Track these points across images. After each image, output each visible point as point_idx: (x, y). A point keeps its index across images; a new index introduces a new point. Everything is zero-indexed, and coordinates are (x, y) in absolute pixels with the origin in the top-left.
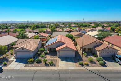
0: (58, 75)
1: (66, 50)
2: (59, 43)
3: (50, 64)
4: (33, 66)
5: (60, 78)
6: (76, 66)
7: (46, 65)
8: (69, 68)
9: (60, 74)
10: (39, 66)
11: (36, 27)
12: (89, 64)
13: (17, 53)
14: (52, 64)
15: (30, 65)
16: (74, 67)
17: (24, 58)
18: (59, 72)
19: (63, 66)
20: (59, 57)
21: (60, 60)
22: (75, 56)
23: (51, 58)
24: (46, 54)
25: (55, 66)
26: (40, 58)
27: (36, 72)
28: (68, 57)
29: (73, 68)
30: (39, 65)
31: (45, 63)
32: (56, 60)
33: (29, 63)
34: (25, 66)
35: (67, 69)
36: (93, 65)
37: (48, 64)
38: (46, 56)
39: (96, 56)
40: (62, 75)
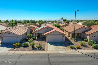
0: (48, 59)
1: (55, 34)
2: (48, 29)
3: (38, 48)
4: (19, 50)
5: (50, 63)
6: (68, 50)
7: (34, 49)
8: (60, 52)
9: (50, 58)
10: (26, 51)
11: (27, 22)
12: (81, 47)
13: (3, 38)
14: (40, 48)
15: (15, 50)
16: (65, 50)
17: (11, 43)
18: (48, 56)
19: (53, 50)
20: (48, 42)
21: (49, 44)
22: (64, 41)
23: (39, 43)
24: (34, 39)
25: (43, 50)
26: (27, 43)
27: (20, 56)
28: (57, 42)
29: (64, 52)
30: (26, 49)
31: (33, 47)
32: (45, 44)
33: (14, 47)
34: (10, 51)
35: (58, 52)
36: (85, 48)
37: (36, 48)
38: (34, 41)
39: (87, 41)
40: (52, 60)
